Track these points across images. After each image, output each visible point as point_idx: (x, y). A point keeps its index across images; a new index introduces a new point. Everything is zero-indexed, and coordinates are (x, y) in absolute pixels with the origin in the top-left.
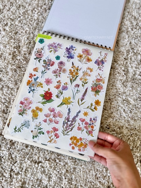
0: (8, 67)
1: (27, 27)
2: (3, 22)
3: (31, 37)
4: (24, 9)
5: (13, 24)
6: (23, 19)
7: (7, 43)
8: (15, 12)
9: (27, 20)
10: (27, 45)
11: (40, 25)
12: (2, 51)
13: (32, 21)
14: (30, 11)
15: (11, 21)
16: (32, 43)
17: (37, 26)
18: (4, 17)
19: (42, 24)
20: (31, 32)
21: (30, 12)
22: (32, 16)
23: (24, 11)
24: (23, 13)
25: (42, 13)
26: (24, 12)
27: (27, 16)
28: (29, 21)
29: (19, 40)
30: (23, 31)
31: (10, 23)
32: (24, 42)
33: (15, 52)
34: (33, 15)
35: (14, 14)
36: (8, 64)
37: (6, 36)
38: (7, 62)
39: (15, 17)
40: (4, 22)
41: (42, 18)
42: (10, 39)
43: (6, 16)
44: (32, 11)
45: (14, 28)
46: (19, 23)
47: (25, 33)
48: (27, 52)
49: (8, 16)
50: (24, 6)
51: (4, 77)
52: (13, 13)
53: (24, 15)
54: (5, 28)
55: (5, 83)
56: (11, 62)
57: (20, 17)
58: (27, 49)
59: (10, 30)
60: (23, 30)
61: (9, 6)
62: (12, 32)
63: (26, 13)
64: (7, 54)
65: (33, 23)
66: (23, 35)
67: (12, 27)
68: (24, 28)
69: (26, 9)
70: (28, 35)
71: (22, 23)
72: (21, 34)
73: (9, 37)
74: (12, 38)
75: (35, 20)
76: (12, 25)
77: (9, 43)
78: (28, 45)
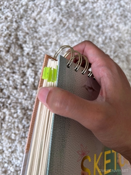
1: (8, 11)
3: (13, 27)
9: (11, 2)
10: (5, 37)
11: (29, 14)
13: (17, 5)
16: (13, 37)
17: (24, 13)
19: (31, 13)
20: (14, 20)
28: (13, 4)
32: (2, 32)
41: (33, 5)
47: (4, 19)
48: (4, 48)
58: (5, 43)
65: (20, 9)
68: (4, 12)
70: (9, 23)
75: (22, 6)
78: (7, 37)
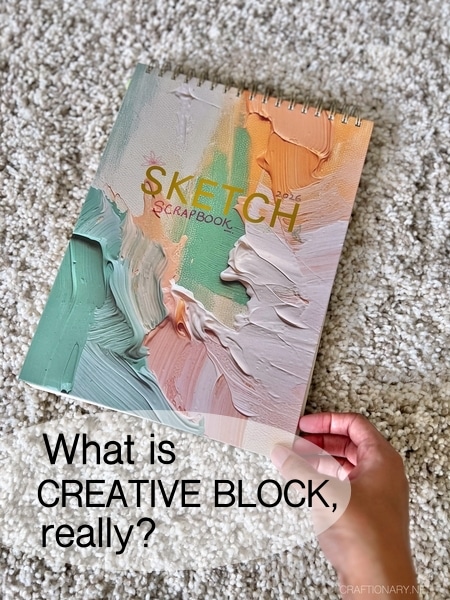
0: (44, 224)
1: (99, 90)
2: (22, 78)
4: (90, 32)
5: (54, 82)
6: (87, 66)
7: (38, 145)
8: (61, 42)
9: (101, 68)
10: (100, 149)
12: (25, 173)
13: (114, 71)
14: (109, 36)
15: (48, 73)
18: (26, 60)
20: (114, 107)
21: (106, 41)
22: (113, 55)
23: (89, 37)
24: (85, 45)
25: (147, 44)
26: (89, 42)
27: (97, 56)
28: (105, 70)
29: (75, 135)
30: (87, 104)
31: (46, 79)
32: (94, 140)
33: (65, 174)
34: (117, 51)
35: (56, 51)
36: (44, 215)
37: (33, 124)
38: (40, 208)
39: (60, 60)
40: (25, 78)
42: (47, 134)
43: (30, 56)
44: (114, 37)
45: (58, 96)
46: (73, 80)
47: (94, 111)
49: (38, 58)
50: (88, 21)
51: (32, 255)
52: (51, 46)
53: (88, 53)
54: (30, 97)
55: (38, 277)
56: (54, 206)
57: (75, 59)
59: (45, 102)
60: (88, 101)
61: (41, 24)
62: (51, 108)
63: (96, 46)
64: (41, 182)
65: (121, 79)
66: (89, 117)
67: (52, 92)
68: (92, 95)
69: (93, 31)
70: (105, 118)
71: (84, 78)
72: (81, 116)
73: (42, 124)
74: (55, 129)
75: (126, 69)
76: (52, 85)
77: (44, 146)
